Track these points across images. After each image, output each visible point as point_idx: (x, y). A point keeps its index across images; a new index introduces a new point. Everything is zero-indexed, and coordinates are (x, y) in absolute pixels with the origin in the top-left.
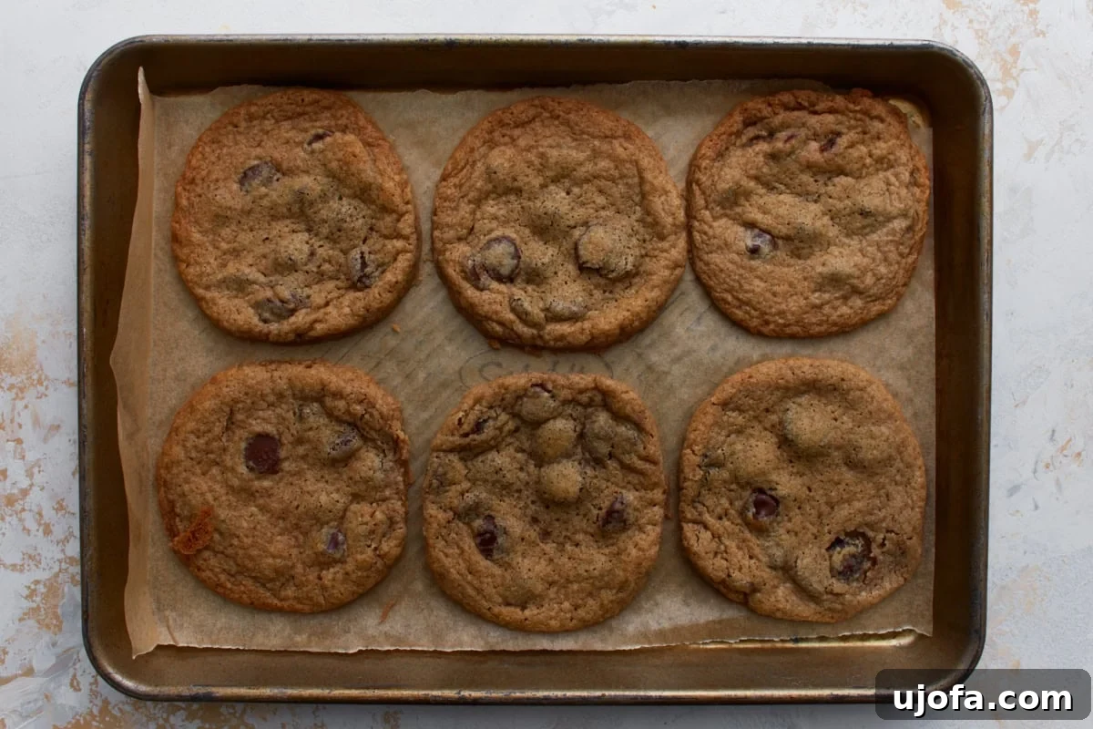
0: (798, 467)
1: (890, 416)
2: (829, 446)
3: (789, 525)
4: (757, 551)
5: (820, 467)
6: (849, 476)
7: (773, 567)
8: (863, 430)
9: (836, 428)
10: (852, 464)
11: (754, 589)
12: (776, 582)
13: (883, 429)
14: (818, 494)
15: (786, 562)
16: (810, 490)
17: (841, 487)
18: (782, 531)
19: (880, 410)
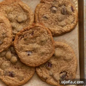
0: (56, 59)
1: (71, 52)
2: (61, 56)
3: (53, 69)
4: (48, 72)
5: (59, 60)
6: (64, 62)
7: (50, 75)
8: (67, 54)
9: (62, 54)
10: (65, 60)
11: (47, 78)
12: (50, 78)
13: (70, 54)
14: (59, 64)
15: (52, 75)
16: (57, 63)
17: (63, 63)
18: (52, 70)
19: (70, 51)
